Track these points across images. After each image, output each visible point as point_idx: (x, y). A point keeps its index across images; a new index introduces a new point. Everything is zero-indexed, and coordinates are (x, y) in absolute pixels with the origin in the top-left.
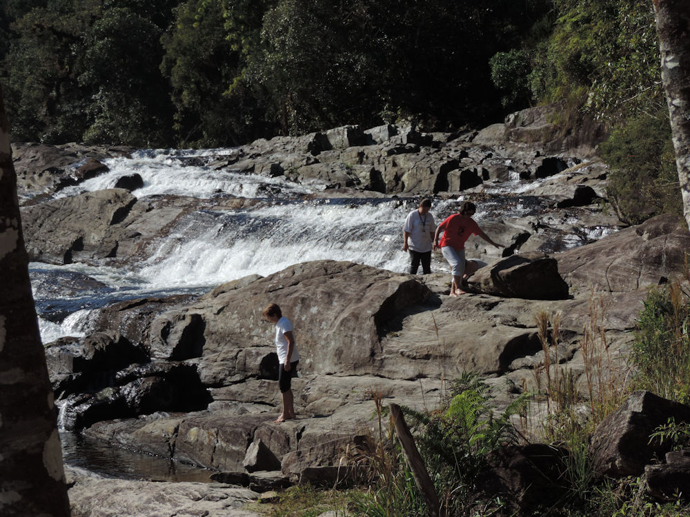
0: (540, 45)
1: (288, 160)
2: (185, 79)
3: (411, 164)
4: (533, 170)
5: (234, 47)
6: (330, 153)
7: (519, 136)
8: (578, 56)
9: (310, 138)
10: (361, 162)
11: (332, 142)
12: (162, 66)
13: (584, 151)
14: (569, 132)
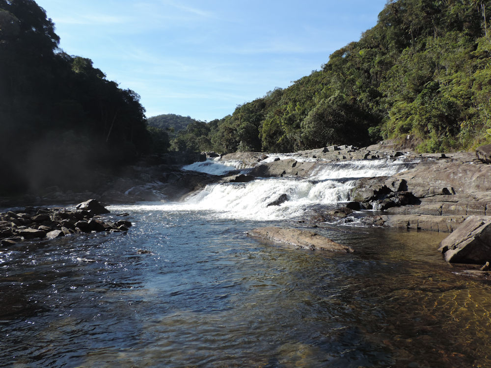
0: (384, 125)
1: (317, 155)
2: (266, 139)
3: (355, 155)
4: (394, 155)
5: (284, 130)
6: (329, 153)
7: (385, 147)
8: (403, 126)
9: (323, 149)
10: (339, 154)
11: (329, 150)
12: (259, 136)
13: (408, 150)
14: (402, 145)
